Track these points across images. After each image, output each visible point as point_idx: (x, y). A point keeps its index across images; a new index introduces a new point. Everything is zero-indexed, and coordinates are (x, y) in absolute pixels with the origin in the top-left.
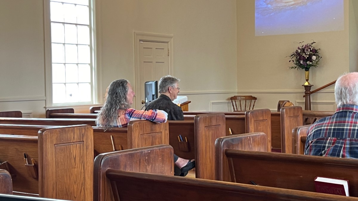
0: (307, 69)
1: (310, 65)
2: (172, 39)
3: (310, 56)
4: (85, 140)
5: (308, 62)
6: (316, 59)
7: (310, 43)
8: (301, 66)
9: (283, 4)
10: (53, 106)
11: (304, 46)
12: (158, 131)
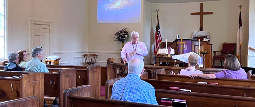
0: (123, 42)
1: (124, 40)
2: (52, 23)
3: (124, 35)
5: (123, 38)
6: (127, 36)
7: (125, 28)
8: (120, 40)
9: (112, 8)
11: (122, 30)
12: (37, 80)
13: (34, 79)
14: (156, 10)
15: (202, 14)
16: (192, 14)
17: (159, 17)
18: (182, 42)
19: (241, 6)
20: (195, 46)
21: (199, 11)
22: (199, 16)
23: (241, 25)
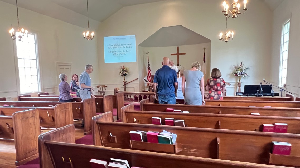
2: (72, 64)
4: (35, 115)
10: (21, 94)
12: (67, 108)
13: (65, 108)
14: (147, 53)
15: (178, 54)
16: (172, 55)
17: (149, 58)
19: (204, 49)
21: (177, 53)
22: (176, 56)
23: (205, 61)
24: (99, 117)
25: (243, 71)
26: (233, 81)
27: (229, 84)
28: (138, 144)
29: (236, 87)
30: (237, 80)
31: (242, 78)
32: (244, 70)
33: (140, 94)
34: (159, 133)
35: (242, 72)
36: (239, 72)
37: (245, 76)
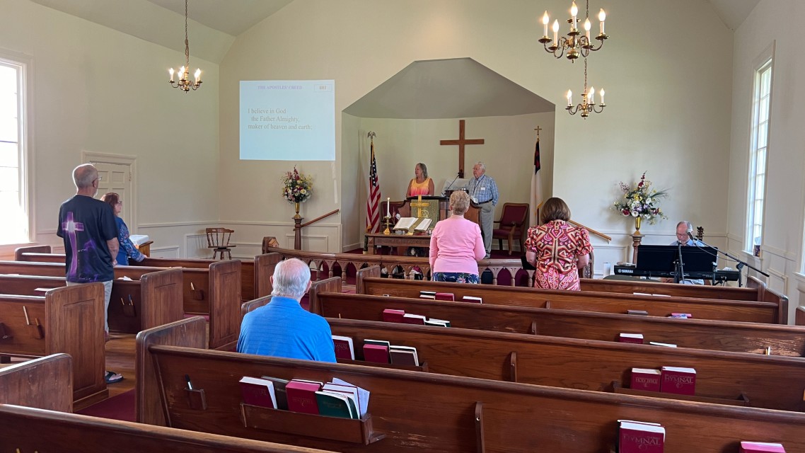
2: (136, 161)
13: (80, 298)
14: (369, 134)
15: (462, 142)
16: (443, 143)
17: (374, 149)
18: (420, 202)
19: (538, 129)
20: (447, 211)
21: (457, 138)
22: (456, 148)
23: (538, 168)
24: (159, 332)
25: (648, 202)
26: (618, 231)
27: (607, 239)
28: (264, 416)
29: (626, 249)
30: (628, 228)
31: (645, 221)
32: (652, 197)
33: (337, 258)
34: (322, 384)
35: (643, 205)
36: (636, 203)
37: (652, 218)
